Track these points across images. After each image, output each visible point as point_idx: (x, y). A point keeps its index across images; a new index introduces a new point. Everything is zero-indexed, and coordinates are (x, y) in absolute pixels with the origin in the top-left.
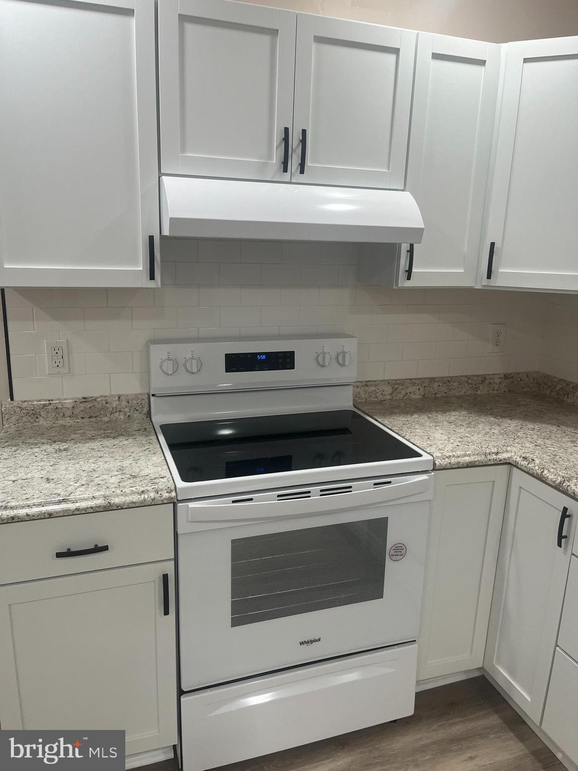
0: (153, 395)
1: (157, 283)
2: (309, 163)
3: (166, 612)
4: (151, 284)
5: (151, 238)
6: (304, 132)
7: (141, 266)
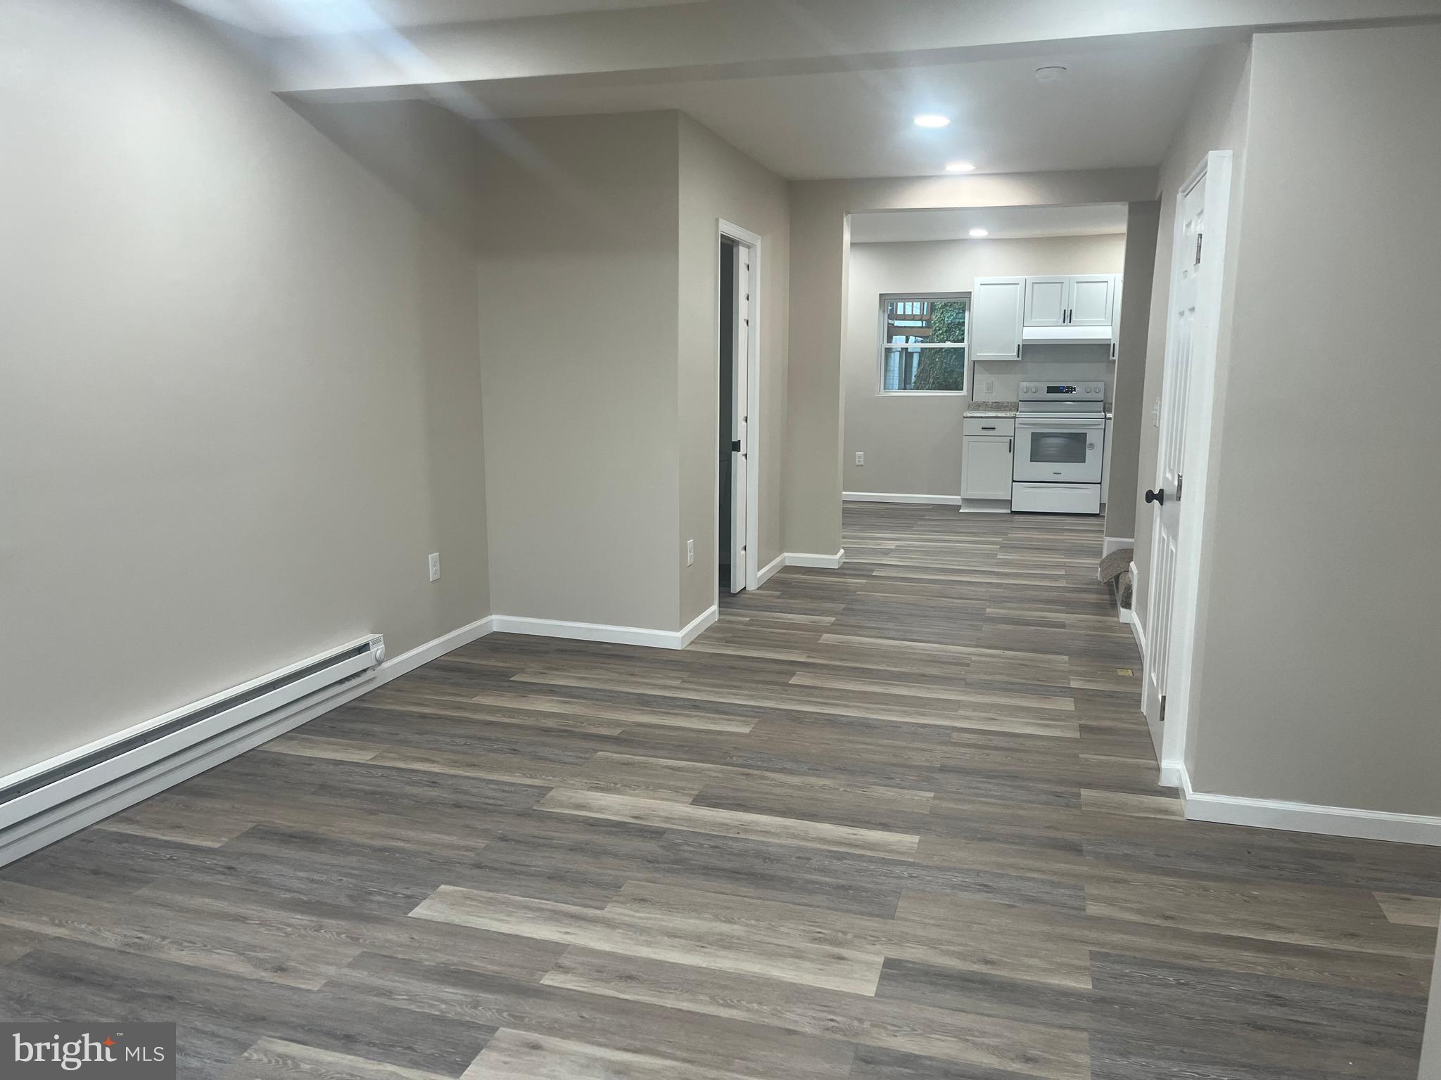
0: (1020, 401)
1: (1020, 359)
2: (1073, 319)
3: (1010, 451)
4: (1018, 359)
5: (1019, 345)
6: (1071, 310)
7: (1015, 354)
